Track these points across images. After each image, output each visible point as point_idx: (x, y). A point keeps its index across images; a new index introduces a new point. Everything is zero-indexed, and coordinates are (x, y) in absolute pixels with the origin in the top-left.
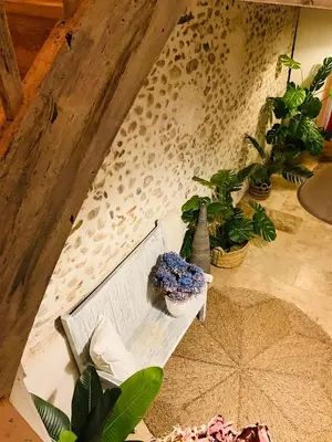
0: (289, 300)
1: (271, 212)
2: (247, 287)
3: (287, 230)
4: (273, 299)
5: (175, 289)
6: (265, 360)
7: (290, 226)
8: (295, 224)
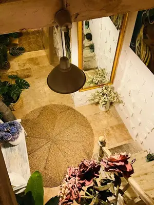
0: (49, 103)
1: (16, 72)
2: (32, 110)
3: (28, 76)
4: (44, 107)
5: (12, 137)
6: (57, 130)
7: (28, 74)
8: (29, 72)
